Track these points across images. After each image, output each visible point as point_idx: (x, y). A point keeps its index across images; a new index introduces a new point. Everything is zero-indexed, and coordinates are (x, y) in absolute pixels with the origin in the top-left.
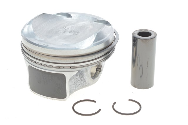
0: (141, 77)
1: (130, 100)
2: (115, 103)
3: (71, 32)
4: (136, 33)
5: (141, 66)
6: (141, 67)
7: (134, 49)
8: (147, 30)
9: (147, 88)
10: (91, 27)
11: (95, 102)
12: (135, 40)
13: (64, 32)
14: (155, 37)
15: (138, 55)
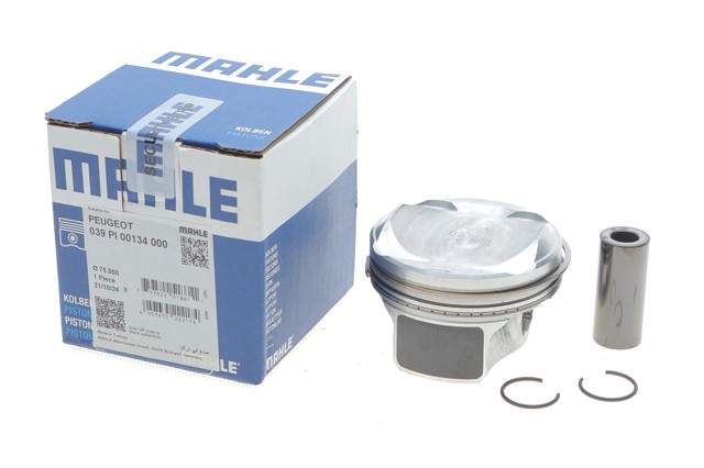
0: (618, 325)
1: (608, 372)
2: (582, 380)
3: (473, 240)
4: (608, 235)
5: (619, 303)
6: (619, 306)
7: (605, 268)
8: (627, 228)
9: (632, 347)
10: (507, 228)
11: (540, 380)
12: (606, 250)
13: (459, 242)
14: (646, 244)
15: (614, 282)
